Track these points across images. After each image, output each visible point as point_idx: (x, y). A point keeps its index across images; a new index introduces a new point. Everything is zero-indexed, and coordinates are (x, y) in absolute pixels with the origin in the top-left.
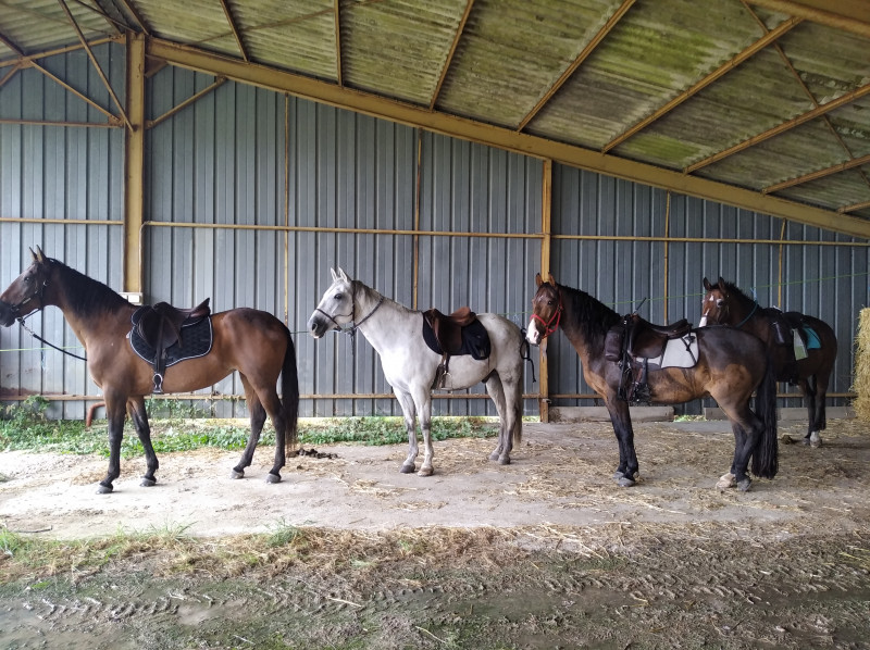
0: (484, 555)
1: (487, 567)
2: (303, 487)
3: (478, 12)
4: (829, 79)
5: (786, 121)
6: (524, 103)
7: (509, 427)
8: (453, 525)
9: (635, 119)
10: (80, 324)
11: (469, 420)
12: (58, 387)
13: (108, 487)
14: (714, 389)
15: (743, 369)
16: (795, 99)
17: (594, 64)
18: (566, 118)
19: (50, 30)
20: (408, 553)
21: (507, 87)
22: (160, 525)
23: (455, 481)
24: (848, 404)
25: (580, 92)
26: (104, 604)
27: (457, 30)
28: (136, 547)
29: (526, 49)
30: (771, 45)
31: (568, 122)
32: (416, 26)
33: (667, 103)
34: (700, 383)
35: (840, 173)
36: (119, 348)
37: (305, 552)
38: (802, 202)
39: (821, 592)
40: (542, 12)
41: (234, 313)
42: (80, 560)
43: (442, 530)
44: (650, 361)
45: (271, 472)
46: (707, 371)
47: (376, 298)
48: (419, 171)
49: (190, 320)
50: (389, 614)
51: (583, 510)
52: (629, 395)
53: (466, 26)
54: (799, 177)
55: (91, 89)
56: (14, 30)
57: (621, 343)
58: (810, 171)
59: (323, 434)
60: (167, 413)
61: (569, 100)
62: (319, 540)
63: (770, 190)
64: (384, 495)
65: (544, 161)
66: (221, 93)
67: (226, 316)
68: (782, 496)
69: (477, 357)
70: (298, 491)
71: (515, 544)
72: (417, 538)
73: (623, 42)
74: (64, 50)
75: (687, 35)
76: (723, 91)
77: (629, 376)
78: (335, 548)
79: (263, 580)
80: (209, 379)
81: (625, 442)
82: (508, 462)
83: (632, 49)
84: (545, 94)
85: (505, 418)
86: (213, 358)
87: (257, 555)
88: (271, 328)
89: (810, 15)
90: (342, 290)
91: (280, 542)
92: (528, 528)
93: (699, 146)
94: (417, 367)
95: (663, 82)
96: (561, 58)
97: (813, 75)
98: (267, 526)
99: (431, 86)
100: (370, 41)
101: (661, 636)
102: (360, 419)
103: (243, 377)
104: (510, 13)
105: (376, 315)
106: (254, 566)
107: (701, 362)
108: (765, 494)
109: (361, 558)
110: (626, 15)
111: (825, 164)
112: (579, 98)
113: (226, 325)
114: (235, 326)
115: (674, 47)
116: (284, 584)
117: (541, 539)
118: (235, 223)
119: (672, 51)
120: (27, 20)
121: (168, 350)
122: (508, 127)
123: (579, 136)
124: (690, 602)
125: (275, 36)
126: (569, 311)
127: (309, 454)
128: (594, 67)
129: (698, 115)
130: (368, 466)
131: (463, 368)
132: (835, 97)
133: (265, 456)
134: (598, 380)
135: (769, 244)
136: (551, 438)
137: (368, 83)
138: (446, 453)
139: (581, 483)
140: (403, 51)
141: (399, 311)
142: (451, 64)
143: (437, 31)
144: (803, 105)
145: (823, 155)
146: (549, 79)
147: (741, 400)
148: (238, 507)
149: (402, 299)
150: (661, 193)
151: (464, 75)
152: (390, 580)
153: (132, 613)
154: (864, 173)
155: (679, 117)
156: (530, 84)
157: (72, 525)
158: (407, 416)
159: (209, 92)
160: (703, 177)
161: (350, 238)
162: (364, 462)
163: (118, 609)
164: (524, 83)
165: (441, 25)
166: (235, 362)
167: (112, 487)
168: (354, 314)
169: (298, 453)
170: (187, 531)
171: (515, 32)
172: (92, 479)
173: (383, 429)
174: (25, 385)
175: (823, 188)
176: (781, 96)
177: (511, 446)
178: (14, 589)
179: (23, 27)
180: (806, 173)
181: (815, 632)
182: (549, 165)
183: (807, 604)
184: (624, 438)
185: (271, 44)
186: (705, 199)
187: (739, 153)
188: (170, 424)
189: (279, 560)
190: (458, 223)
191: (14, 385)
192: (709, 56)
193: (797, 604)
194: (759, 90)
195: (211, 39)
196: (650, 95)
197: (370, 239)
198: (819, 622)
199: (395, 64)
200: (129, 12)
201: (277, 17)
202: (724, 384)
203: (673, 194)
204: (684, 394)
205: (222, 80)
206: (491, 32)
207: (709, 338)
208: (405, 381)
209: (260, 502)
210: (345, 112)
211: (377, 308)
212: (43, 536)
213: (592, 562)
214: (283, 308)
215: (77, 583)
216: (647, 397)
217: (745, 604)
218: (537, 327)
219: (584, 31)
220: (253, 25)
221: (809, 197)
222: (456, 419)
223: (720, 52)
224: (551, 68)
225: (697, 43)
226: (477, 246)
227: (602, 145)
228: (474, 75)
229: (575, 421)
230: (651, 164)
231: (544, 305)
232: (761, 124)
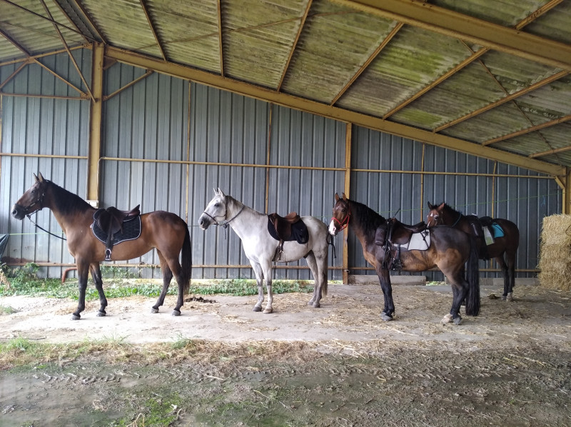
0: (297, 355)
1: (297, 362)
2: (194, 318)
3: (304, 37)
4: (513, 80)
5: (491, 103)
6: (334, 89)
7: (320, 286)
8: (280, 340)
9: (401, 100)
10: (63, 219)
11: (299, 282)
12: (45, 258)
13: (77, 316)
14: (440, 263)
15: (456, 251)
16: (495, 91)
17: (374, 68)
18: (361, 99)
19: (47, 41)
20: (253, 354)
21: (323, 80)
22: (109, 336)
23: (285, 316)
24: (535, 276)
25: (367, 84)
26: (78, 377)
27: (292, 47)
28: (95, 348)
29: (333, 59)
30: (476, 60)
31: (361, 101)
32: (268, 44)
33: (420, 91)
34: (431, 259)
35: (527, 134)
36: (86, 233)
37: (193, 352)
38: (507, 151)
39: (486, 378)
40: (341, 38)
41: (154, 214)
42: (63, 355)
43: (274, 342)
44: (402, 246)
45: (175, 309)
46: (435, 252)
47: (240, 206)
48: (270, 128)
49: (128, 217)
50: (239, 384)
51: (358, 333)
52: (389, 266)
53: (297, 45)
54: (503, 136)
55: (70, 76)
56: (25, 41)
57: (385, 235)
58: (509, 132)
59: (208, 289)
60: (112, 275)
61: (360, 88)
62: (202, 346)
63: (487, 143)
64: (242, 323)
65: (347, 124)
66: (150, 79)
67: (150, 216)
68: (478, 328)
69: (300, 242)
70: (190, 320)
71: (316, 350)
72: (259, 346)
73: (390, 56)
74: (55, 53)
75: (428, 53)
76: (452, 85)
77: (389, 255)
78: (211, 350)
79: (169, 366)
80: (139, 253)
81: (387, 294)
82: (318, 306)
83: (396, 60)
84: (346, 84)
85: (317, 280)
86: (141, 240)
87: (165, 353)
88: (176, 223)
89: (493, 47)
90: (219, 201)
91: (179, 346)
92: (325, 342)
93: (441, 116)
94: (264, 247)
95: (416, 79)
96: (355, 64)
97: (503, 78)
98: (172, 338)
99: (278, 78)
100: (241, 51)
101: (390, 397)
102: (231, 280)
103: (158, 251)
104: (323, 38)
105: (240, 216)
106: (163, 359)
107: (431, 247)
108: (470, 326)
109: (226, 356)
110: (391, 41)
111: (517, 129)
112: (367, 87)
113: (149, 221)
114: (155, 221)
115: (421, 60)
116: (180, 368)
117: (331, 348)
118: (156, 159)
119: (419, 62)
120: (34, 35)
121: (115, 235)
122: (325, 103)
123: (368, 108)
124: (410, 381)
125: (183, 46)
126: (354, 216)
127: (198, 300)
128: (375, 70)
129: (438, 98)
130: (234, 307)
131: (292, 249)
132: (518, 90)
133: (171, 301)
134: (371, 257)
135: (486, 176)
136: (348, 294)
137: (240, 76)
138: (282, 301)
139: (360, 319)
140: (261, 57)
141: (254, 214)
142: (289, 66)
143: (280, 47)
144: (500, 94)
145: (516, 123)
146: (349, 76)
147: (455, 270)
148: (155, 328)
149: (258, 207)
150: (419, 144)
151: (297, 72)
152: (241, 367)
153: (95, 381)
154: (542, 134)
155: (427, 99)
156: (337, 78)
157: (57, 336)
158: (257, 277)
159: (142, 79)
160: (445, 135)
161: (227, 169)
162: (232, 305)
163: (87, 379)
164: (334, 78)
165: (282, 44)
166: (155, 243)
167: (80, 316)
168: (226, 216)
169: (191, 299)
170: (125, 340)
171: (326, 49)
172: (68, 312)
173: (245, 287)
174: (25, 256)
175: (519, 143)
176: (486, 89)
177: (321, 297)
178: (27, 368)
179: (31, 40)
180: (507, 133)
181: (476, 396)
182: (350, 126)
183: (476, 383)
184: (386, 292)
185: (179, 51)
186: (447, 148)
187: (465, 121)
188: (113, 281)
189: (178, 356)
190: (294, 160)
191: (18, 256)
192: (442, 65)
193: (471, 383)
194: (473, 85)
195: (145, 47)
196: (409, 86)
197: (239, 170)
198: (480, 391)
199: (256, 65)
200: (94, 30)
201: (184, 37)
202: (446, 260)
203: (426, 145)
204: (421, 266)
205: (151, 72)
206: (312, 49)
207: (437, 233)
208: (257, 256)
209: (168, 326)
210: (225, 92)
211: (240, 212)
212: (41, 342)
213: (359, 360)
214: (185, 211)
215: (63, 366)
216: (400, 268)
217: (441, 382)
218: (335, 225)
219: (367, 49)
220: (170, 40)
221: (510, 148)
222: (290, 281)
223: (447, 63)
224: (349, 70)
225: (434, 58)
226: (305, 174)
227: (382, 115)
228: (303, 72)
229: (365, 284)
230: (413, 126)
231: (340, 212)
232: (477, 104)
